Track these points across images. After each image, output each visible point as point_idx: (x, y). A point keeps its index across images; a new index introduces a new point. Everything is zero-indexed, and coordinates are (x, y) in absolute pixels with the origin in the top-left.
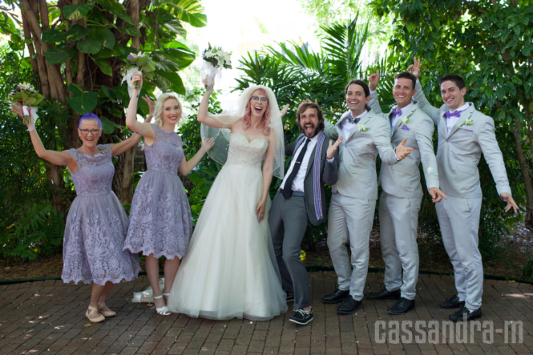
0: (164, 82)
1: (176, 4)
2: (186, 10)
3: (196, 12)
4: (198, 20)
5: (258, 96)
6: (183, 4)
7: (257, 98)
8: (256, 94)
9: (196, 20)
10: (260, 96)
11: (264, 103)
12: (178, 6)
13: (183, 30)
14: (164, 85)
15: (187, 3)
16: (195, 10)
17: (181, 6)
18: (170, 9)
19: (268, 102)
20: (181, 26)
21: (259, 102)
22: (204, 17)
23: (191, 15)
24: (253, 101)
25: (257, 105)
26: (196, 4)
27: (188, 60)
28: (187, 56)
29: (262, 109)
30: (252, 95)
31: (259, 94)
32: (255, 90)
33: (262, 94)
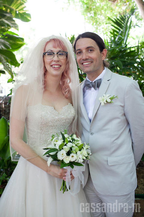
0: (3, 58)
1: (10, 5)
2: (17, 10)
3: (23, 12)
4: (25, 17)
5: (53, 49)
6: (15, 6)
7: (51, 53)
8: (50, 47)
9: (24, 17)
10: (56, 50)
12: (11, 7)
13: (15, 24)
14: (3, 60)
15: (17, 5)
16: (23, 10)
17: (13, 7)
18: (7, 10)
20: (14, 21)
21: (56, 58)
22: (29, 15)
23: (21, 14)
25: (53, 63)
26: (23, 6)
27: (20, 44)
28: (19, 41)
29: (61, 66)
30: (45, 50)
31: (54, 47)
32: (47, 43)
33: (58, 46)
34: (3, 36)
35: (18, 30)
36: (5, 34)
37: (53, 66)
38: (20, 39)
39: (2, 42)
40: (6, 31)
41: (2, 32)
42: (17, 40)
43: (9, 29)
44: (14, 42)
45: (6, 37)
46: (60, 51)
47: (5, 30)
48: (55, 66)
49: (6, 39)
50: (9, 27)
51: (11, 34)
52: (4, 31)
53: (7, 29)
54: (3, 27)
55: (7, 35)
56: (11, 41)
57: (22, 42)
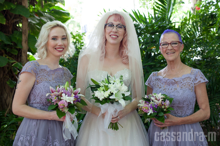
5: (113, 22)
7: (112, 25)
8: (111, 20)
10: (115, 23)
11: (121, 31)
19: (125, 30)
21: (114, 30)
24: (109, 29)
25: (112, 33)
27: (65, 18)
28: (65, 15)
29: (118, 37)
30: (107, 22)
31: (115, 21)
32: (110, 16)
33: (118, 20)
34: (49, 10)
35: (64, 5)
36: (51, 8)
37: (112, 36)
38: (66, 14)
39: (48, 17)
40: (53, 6)
41: (48, 7)
42: (63, 14)
43: (56, 4)
44: (60, 16)
45: (53, 12)
46: (119, 25)
47: (52, 4)
48: (113, 36)
49: (52, 13)
50: (55, 3)
51: (57, 9)
52: (51, 6)
53: (53, 4)
54: (49, 3)
55: (53, 10)
56: (57, 16)
57: (67, 16)
